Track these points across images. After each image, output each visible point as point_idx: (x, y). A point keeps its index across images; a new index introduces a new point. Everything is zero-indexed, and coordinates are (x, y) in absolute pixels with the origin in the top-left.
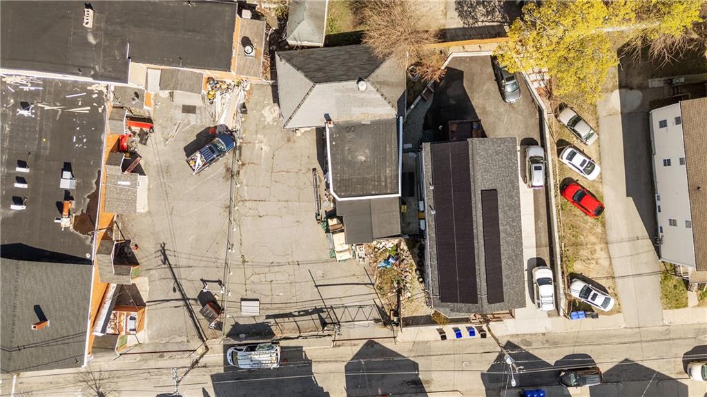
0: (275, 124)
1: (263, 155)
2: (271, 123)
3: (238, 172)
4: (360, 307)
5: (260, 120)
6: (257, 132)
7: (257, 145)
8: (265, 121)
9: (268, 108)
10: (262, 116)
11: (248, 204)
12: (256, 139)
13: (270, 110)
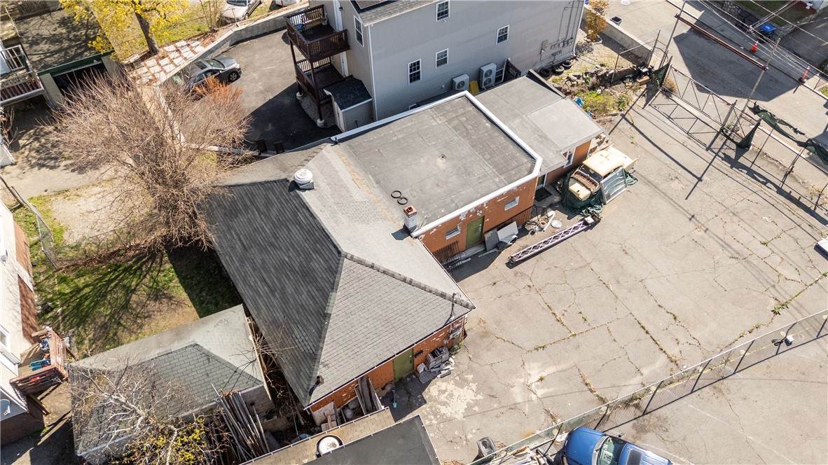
0: (470, 377)
1: (551, 370)
2: (474, 386)
3: (627, 404)
4: (669, 118)
5: (483, 413)
6: (514, 407)
7: (540, 392)
8: (477, 403)
9: (443, 410)
10: (469, 413)
11: (673, 351)
12: (530, 401)
13: (445, 404)
